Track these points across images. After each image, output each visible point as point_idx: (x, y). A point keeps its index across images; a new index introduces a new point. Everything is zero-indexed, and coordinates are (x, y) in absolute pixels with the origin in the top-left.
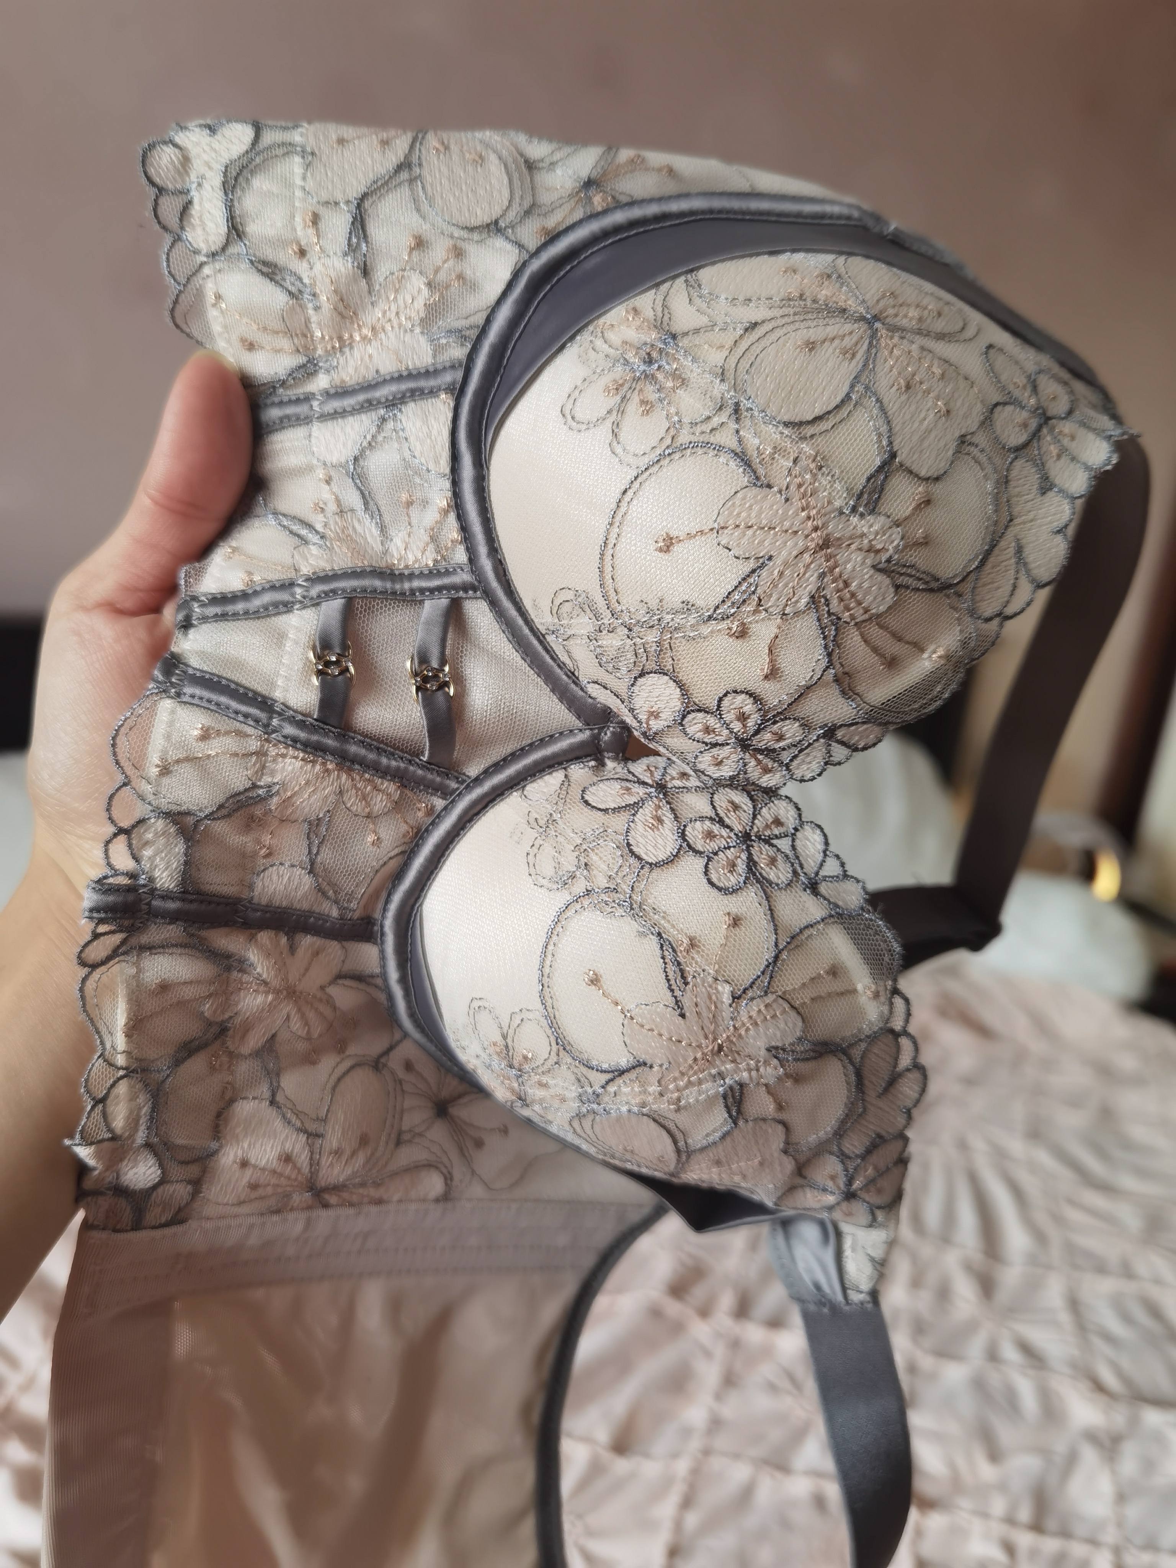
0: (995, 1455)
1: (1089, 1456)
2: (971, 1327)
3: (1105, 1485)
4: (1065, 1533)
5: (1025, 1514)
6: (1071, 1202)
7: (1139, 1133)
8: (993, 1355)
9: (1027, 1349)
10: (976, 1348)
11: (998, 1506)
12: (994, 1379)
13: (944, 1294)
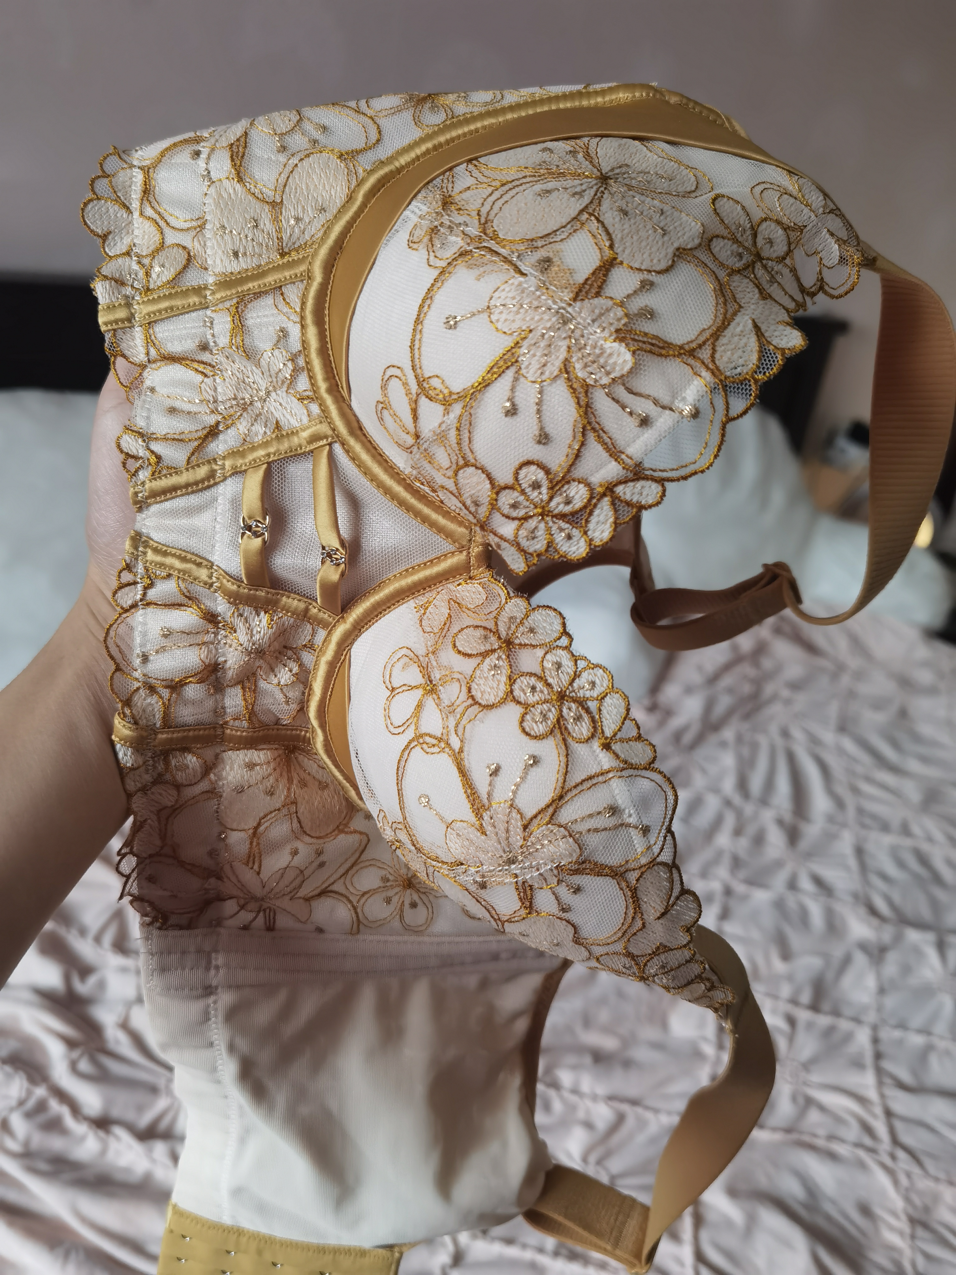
0: (786, 955)
1: (860, 959)
2: (779, 864)
3: (871, 982)
4: (836, 1013)
5: (806, 997)
6: (869, 780)
7: (926, 730)
8: (792, 885)
9: (818, 881)
10: (780, 880)
11: (786, 991)
12: (791, 901)
13: (759, 840)
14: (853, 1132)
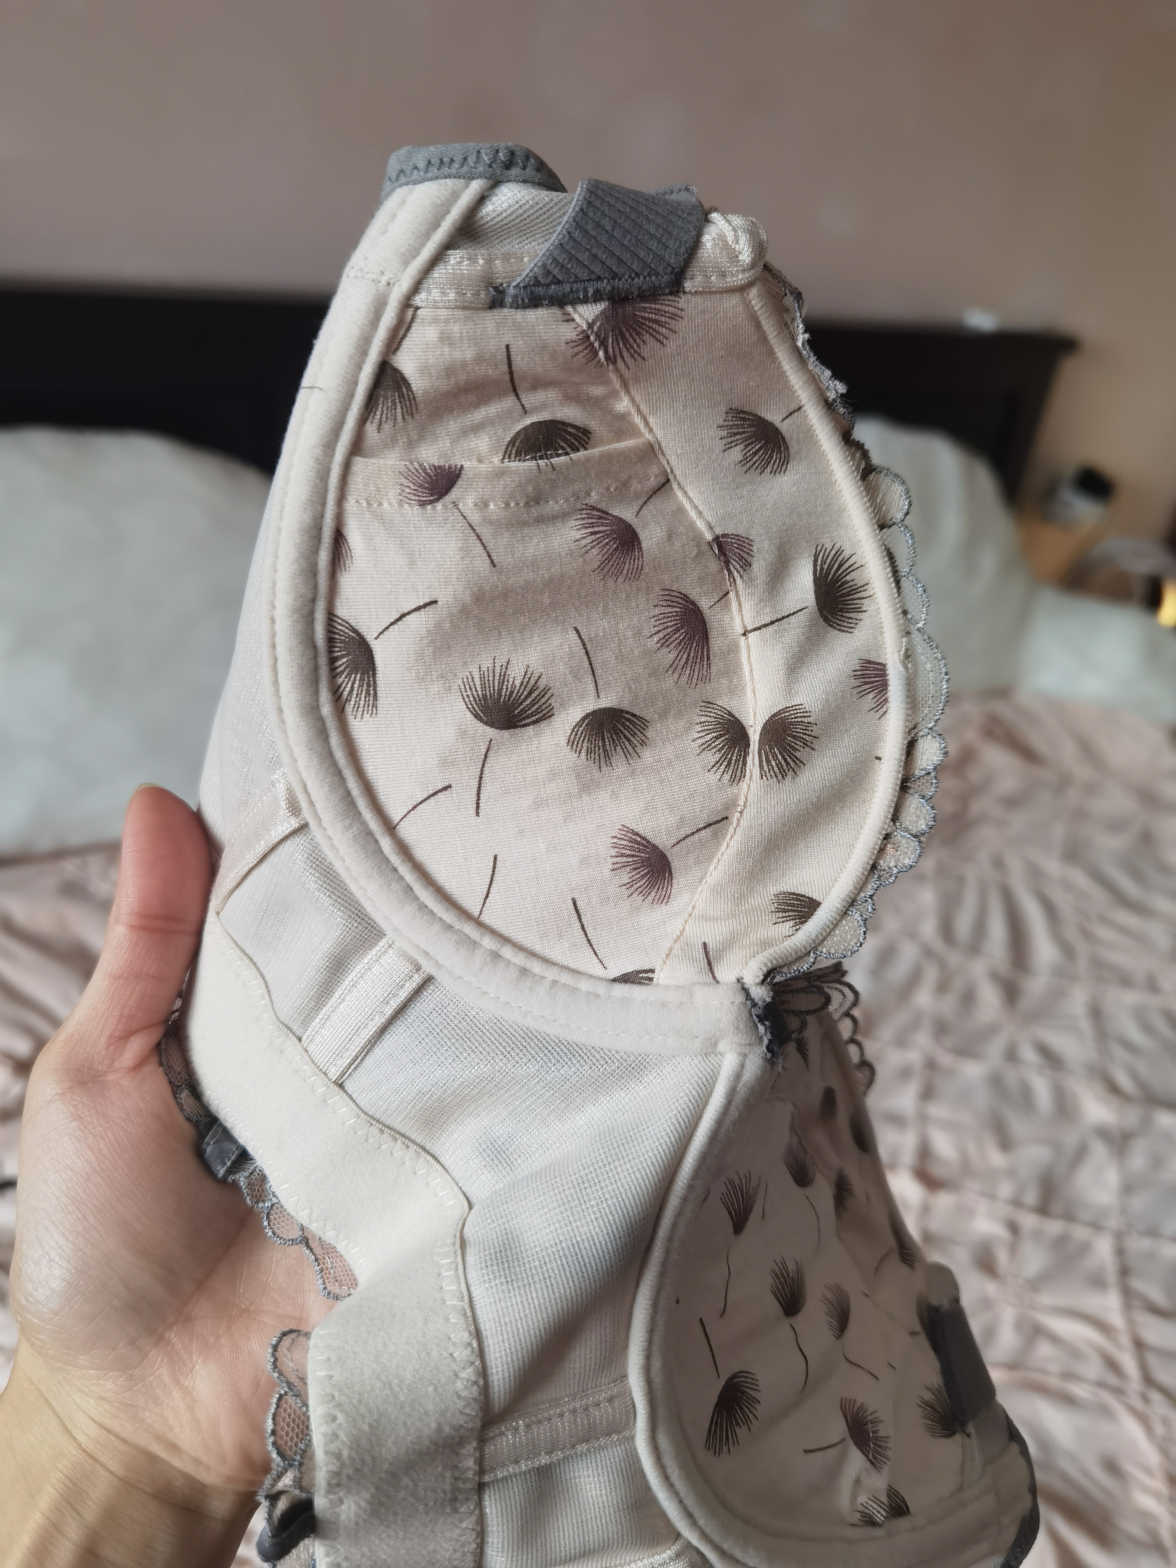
0: (1006, 1144)
1: (1099, 1151)
2: (992, 1030)
3: (1112, 1177)
4: (1069, 1217)
5: (1031, 1197)
6: (1104, 920)
8: (1012, 1055)
9: (1045, 1052)
10: (995, 1049)
11: (1006, 1189)
12: (1011, 1077)
13: (968, 999)
14: (1093, 1369)
